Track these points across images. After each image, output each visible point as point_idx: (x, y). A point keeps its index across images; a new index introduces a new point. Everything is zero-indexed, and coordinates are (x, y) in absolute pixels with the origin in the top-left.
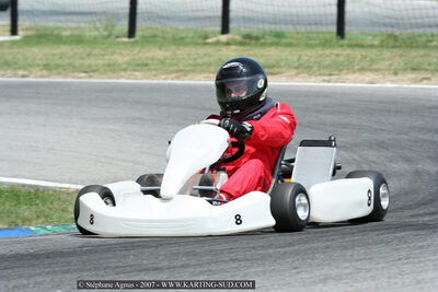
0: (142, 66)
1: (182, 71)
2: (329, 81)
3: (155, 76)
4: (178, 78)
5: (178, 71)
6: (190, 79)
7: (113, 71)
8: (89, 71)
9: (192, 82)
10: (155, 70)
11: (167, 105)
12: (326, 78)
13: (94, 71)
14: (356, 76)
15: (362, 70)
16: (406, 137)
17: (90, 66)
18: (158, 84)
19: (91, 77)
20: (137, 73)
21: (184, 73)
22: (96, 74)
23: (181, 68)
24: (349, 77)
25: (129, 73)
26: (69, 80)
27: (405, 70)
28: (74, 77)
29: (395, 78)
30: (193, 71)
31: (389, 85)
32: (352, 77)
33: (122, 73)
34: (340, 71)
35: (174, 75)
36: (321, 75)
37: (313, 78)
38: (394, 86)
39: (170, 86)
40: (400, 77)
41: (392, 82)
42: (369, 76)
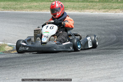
0: (30, 8)
1: (40, 9)
2: (80, 12)
3: (33, 10)
4: (39, 11)
5: (39, 9)
6: (42, 11)
7: (22, 9)
8: (15, 9)
9: (42, 12)
10: (33, 9)
11: (33, 19)
12: (80, 11)
13: (16, 9)
14: (88, 10)
15: (90, 9)
16: (94, 28)
17: (15, 8)
18: (33, 13)
19: (15, 11)
20: (28, 10)
21: (41, 9)
22: (16, 10)
23: (40, 8)
24: (86, 11)
25: (26, 9)
26: (9, 12)
27: (102, 9)
28: (11, 11)
29: (99, 11)
30: (44, 9)
31: (96, 13)
32: (87, 11)
33: (24, 10)
34: (84, 9)
35: (38, 10)
36: (79, 10)
37: (76, 11)
38: (98, 13)
39: (36, 13)
40: (100, 11)
41: (98, 12)
42: (92, 10)
